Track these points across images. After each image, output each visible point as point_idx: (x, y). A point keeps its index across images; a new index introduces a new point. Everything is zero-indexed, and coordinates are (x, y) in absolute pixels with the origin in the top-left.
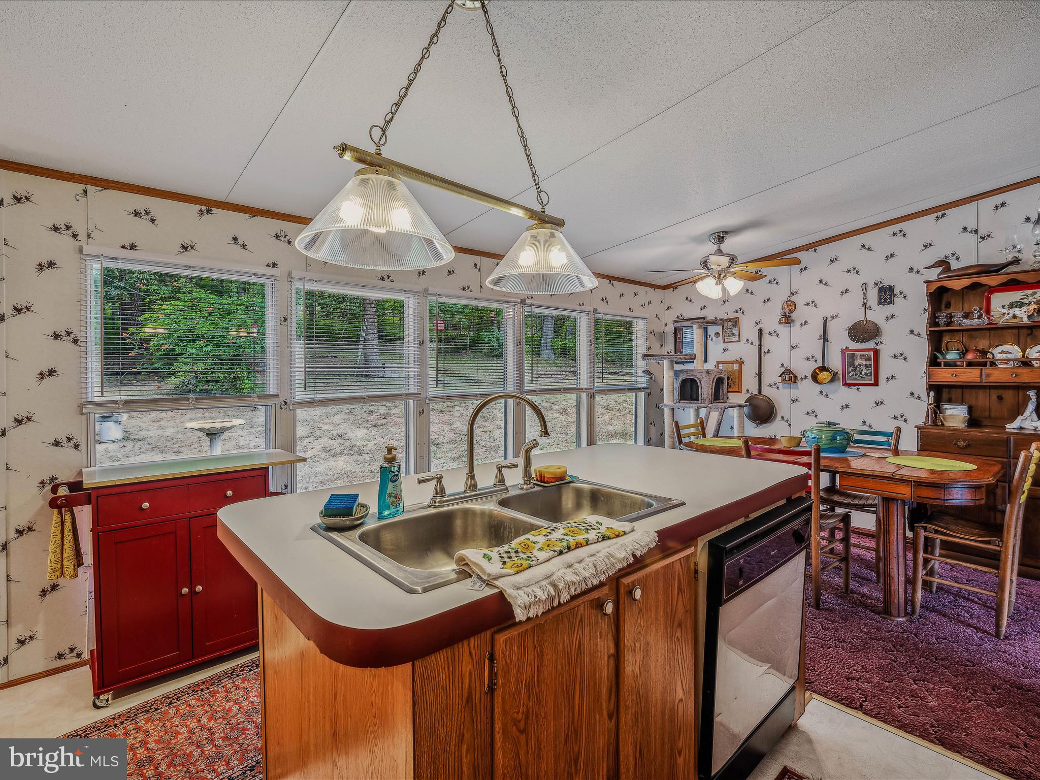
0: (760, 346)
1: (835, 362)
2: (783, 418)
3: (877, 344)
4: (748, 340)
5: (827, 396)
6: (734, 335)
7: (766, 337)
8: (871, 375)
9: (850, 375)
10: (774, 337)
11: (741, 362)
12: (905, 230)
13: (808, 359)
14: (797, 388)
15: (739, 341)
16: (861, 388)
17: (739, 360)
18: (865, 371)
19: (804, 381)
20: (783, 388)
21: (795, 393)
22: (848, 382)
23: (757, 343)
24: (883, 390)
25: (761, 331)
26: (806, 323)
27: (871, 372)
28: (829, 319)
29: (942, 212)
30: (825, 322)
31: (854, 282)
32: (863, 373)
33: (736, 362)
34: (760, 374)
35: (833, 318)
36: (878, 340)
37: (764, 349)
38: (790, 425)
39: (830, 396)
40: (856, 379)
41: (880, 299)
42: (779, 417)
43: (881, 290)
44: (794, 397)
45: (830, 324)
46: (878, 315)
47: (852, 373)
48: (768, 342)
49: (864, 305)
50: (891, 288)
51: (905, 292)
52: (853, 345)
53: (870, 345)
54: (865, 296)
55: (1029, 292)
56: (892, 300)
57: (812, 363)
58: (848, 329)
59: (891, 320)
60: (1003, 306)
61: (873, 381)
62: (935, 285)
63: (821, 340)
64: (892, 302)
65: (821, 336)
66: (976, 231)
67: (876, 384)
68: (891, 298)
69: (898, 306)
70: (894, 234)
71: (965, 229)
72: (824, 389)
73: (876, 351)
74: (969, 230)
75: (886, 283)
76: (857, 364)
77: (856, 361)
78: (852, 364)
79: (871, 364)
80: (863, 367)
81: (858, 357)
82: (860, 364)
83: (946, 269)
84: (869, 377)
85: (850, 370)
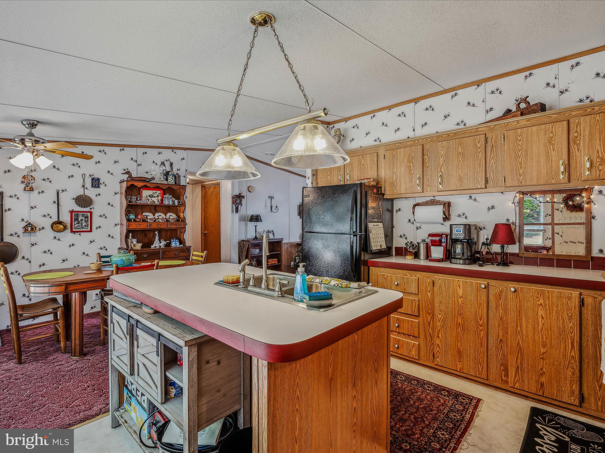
1: (66, 218)
2: (23, 257)
3: (91, 209)
5: (59, 240)
7: (6, 199)
8: (88, 226)
9: (76, 226)
10: (14, 200)
12: (106, 151)
13: (44, 216)
14: (35, 236)
16: (82, 233)
18: (85, 224)
19: (41, 231)
20: (23, 236)
21: (33, 239)
22: (74, 230)
24: (94, 235)
25: (1, 193)
26: (43, 192)
27: (88, 225)
28: (60, 191)
29: (123, 148)
30: (58, 193)
31: (77, 172)
32: (83, 225)
34: (2, 227)
35: (63, 191)
36: (91, 207)
37: (6, 208)
38: (30, 262)
39: (61, 239)
40: (80, 229)
41: (92, 184)
42: (19, 257)
43: (93, 179)
44: (33, 242)
45: (61, 195)
46: (91, 193)
48: (9, 203)
49: (83, 186)
50: (98, 180)
51: (106, 183)
52: (77, 208)
53: (87, 209)
54: (84, 181)
55: (155, 191)
56: (99, 186)
57: (47, 219)
58: (74, 199)
59: (98, 197)
60: (147, 196)
61: (89, 230)
62: (130, 183)
63: (55, 204)
64: (99, 187)
65: (55, 202)
66: (136, 161)
67: (91, 231)
68: (98, 185)
69: (102, 189)
70: (100, 151)
71: (132, 159)
72: (58, 235)
73: (91, 213)
74: (134, 160)
75: (96, 176)
76: (80, 220)
77: (79, 218)
78: (77, 219)
79: (88, 220)
80: (83, 222)
81: (81, 216)
82: (82, 220)
83: (130, 176)
84: (87, 227)
85: (76, 223)
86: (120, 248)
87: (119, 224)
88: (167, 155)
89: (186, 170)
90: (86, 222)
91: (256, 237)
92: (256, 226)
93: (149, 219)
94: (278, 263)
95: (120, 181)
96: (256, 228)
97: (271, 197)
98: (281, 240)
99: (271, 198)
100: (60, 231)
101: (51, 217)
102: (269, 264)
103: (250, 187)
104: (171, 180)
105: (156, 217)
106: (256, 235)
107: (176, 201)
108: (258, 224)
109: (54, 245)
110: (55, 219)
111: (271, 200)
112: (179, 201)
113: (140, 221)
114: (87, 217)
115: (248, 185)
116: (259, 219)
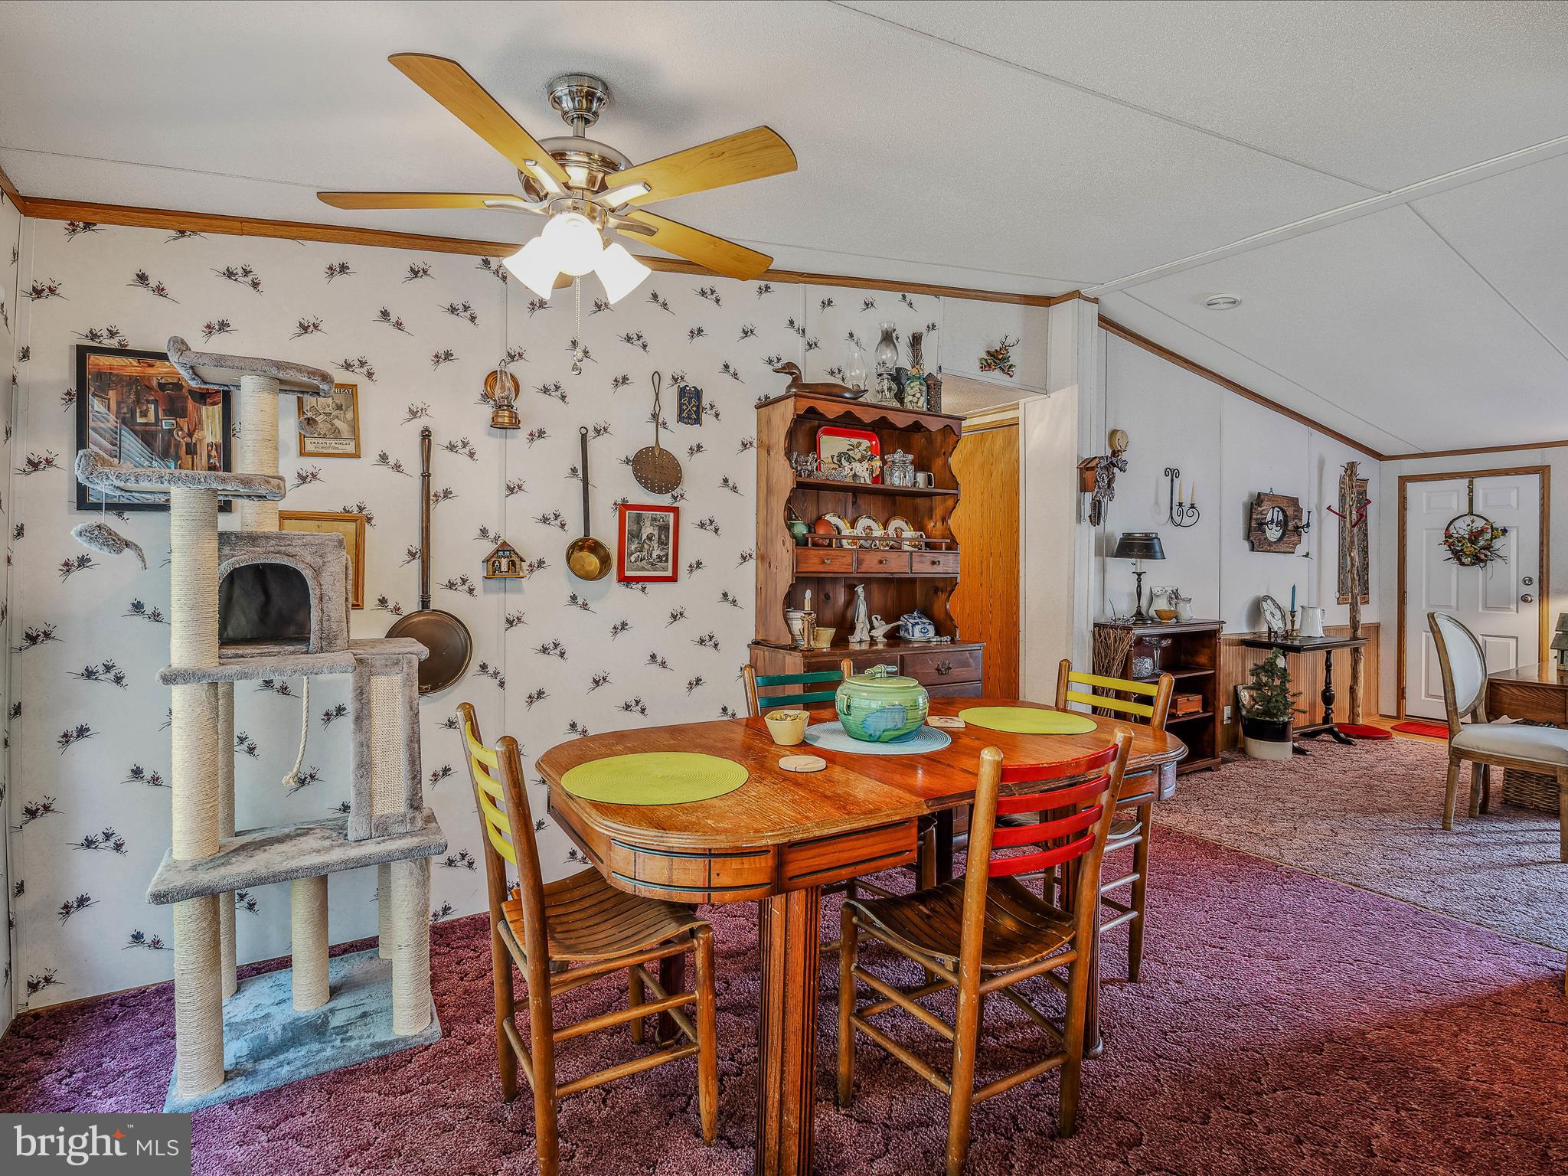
0: (426, 476)
1: (606, 531)
2: (484, 667)
3: (675, 498)
4: (384, 458)
5: (585, 606)
6: (336, 434)
7: (439, 455)
8: (667, 561)
9: (633, 559)
10: (461, 459)
11: (360, 519)
12: (720, 292)
13: (545, 520)
14: (520, 590)
15: (357, 455)
16: (649, 586)
17: (355, 510)
18: (658, 552)
19: (537, 573)
20: (486, 591)
21: (512, 603)
22: (628, 574)
23: (414, 466)
24: (683, 592)
25: (426, 435)
26: (541, 433)
27: (667, 554)
28: (591, 433)
29: (766, 283)
30: (584, 437)
31: (638, 365)
32: (654, 556)
33: (345, 516)
34: (424, 555)
35: (598, 432)
36: (677, 492)
37: (436, 487)
38: (502, 684)
39: (591, 605)
40: (643, 569)
41: (681, 411)
42: (474, 667)
43: (682, 392)
44: (513, 613)
45: (594, 444)
46: (676, 439)
47: (636, 555)
48: (447, 469)
49: (655, 416)
50: (698, 394)
51: (719, 407)
52: (640, 496)
53: (665, 500)
54: (657, 399)
55: (855, 441)
56: (698, 416)
57: (553, 530)
58: (627, 461)
59: (697, 456)
60: (832, 457)
61: (669, 573)
62: (805, 404)
63: (575, 479)
64: (698, 421)
65: (574, 470)
66: (803, 331)
67: (673, 579)
68: (697, 413)
69: (706, 431)
70: (703, 293)
71: (791, 322)
72: (585, 588)
73: (675, 510)
74: (796, 327)
75: (691, 382)
76: (644, 537)
77: (643, 531)
78: (637, 535)
79: (667, 537)
80: (655, 544)
81: (648, 523)
82: (650, 538)
83: (796, 381)
84: (663, 564)
85: (633, 548)
86: (757, 643)
87: (754, 556)
88: (891, 310)
89: (940, 368)
90: (662, 543)
91: (1139, 613)
92: (1139, 575)
93: (846, 537)
94: (1205, 711)
95: (755, 402)
96: (1139, 580)
97: (1172, 471)
98: (1215, 627)
99: (1172, 473)
100: (588, 577)
101: (563, 526)
102: (1180, 713)
103: (1119, 435)
104: (918, 395)
105: (891, 532)
106: (1139, 607)
107: (921, 477)
108: (1145, 564)
109: (567, 625)
110: (575, 532)
111: (1172, 480)
112: (929, 476)
113: (830, 545)
114: (664, 528)
115: (1110, 427)
116: (1157, 548)
